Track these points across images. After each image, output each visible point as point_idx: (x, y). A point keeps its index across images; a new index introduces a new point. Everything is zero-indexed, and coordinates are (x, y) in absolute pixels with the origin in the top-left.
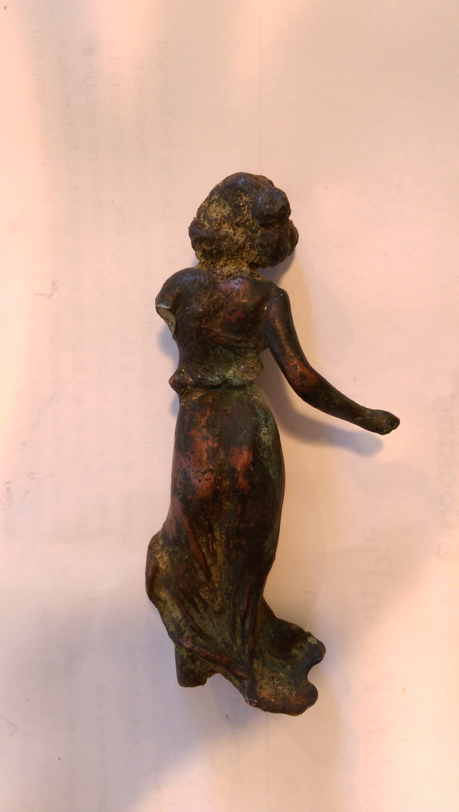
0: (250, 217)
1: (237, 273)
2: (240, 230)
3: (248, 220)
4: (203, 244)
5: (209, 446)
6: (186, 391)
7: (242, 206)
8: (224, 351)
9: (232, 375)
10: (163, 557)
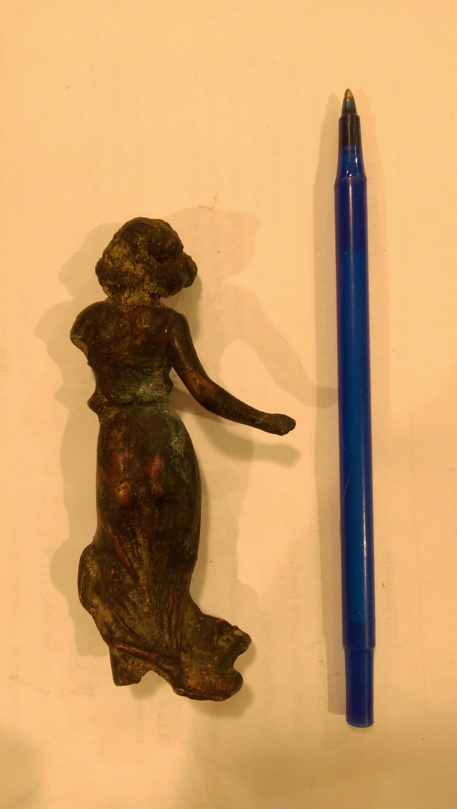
0: (147, 254)
1: (140, 303)
2: (140, 266)
3: (145, 257)
4: (108, 280)
5: (125, 458)
6: (103, 411)
7: (139, 245)
8: (133, 371)
9: (143, 392)
10: (93, 566)
